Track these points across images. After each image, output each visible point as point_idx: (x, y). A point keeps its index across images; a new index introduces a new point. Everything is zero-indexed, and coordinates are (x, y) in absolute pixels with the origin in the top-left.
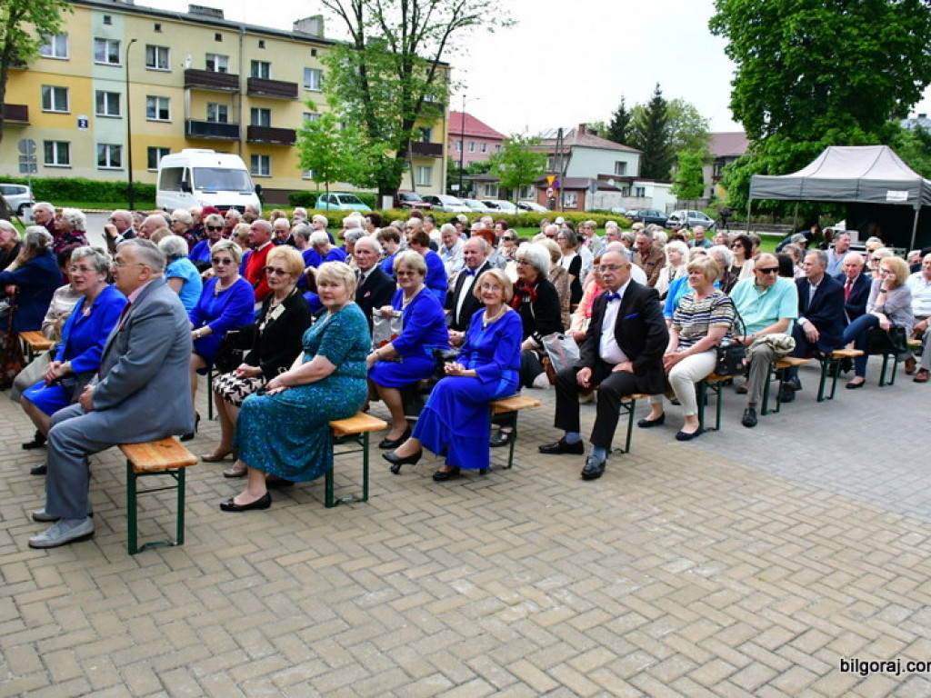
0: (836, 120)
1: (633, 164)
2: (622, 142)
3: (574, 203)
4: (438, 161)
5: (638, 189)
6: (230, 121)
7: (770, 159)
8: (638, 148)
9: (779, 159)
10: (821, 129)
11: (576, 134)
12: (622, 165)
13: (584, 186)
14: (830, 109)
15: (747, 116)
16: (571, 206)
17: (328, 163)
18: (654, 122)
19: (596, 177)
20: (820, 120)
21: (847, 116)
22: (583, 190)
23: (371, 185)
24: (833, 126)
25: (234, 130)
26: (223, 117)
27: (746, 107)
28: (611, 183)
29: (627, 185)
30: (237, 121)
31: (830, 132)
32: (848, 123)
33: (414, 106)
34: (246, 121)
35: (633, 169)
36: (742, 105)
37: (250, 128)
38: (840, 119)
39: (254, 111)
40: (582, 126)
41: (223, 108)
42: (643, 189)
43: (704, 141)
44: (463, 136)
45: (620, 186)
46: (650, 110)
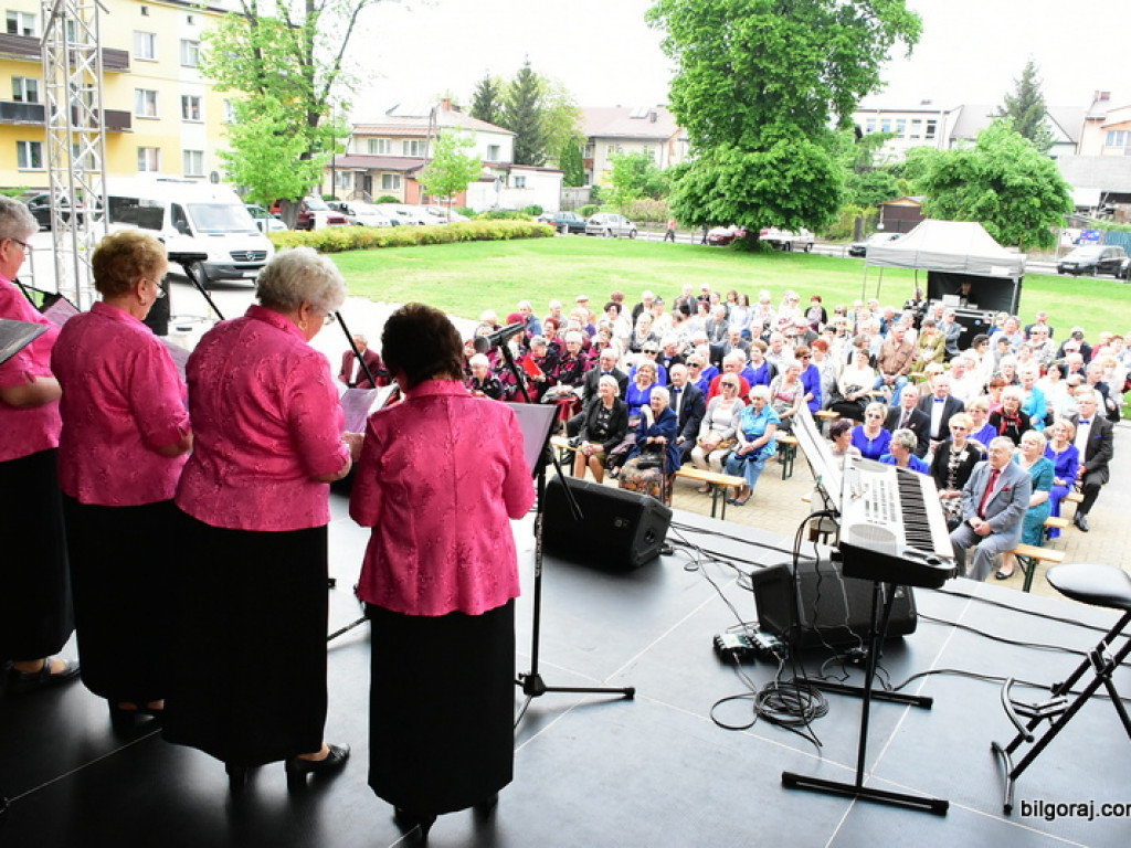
0: (784, 131)
1: (506, 144)
2: (489, 120)
5: (517, 178)
6: (42, 100)
7: (721, 169)
8: (508, 128)
9: (731, 170)
10: (770, 140)
11: (441, 110)
12: (494, 148)
14: (778, 118)
15: (695, 121)
18: (525, 98)
20: (767, 130)
21: (794, 127)
24: (782, 136)
26: (33, 95)
27: (694, 112)
28: (487, 171)
29: (504, 173)
31: (782, 143)
32: (794, 134)
35: (506, 155)
38: (787, 130)
40: (446, 100)
41: (30, 83)
42: (523, 178)
45: (497, 174)
46: (518, 83)
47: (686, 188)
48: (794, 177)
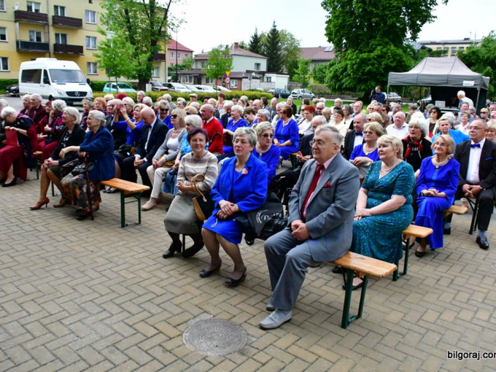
0: (381, 42)
1: (264, 65)
2: (257, 52)
3: (236, 85)
4: (163, 63)
5: (268, 78)
6: (43, 41)
7: (349, 62)
8: (265, 55)
9: (354, 62)
10: (374, 46)
11: (233, 47)
12: (258, 65)
13: (241, 77)
14: (378, 36)
15: (336, 39)
16: (234, 87)
17: (116, 66)
18: (273, 43)
19: (245, 71)
20: (373, 42)
21: (386, 40)
22: (240, 79)
23: (134, 77)
24: (380, 45)
25: (46, 46)
26: (39, 39)
27: (336, 35)
28: (254, 74)
29: (261, 76)
30: (47, 41)
31: (379, 48)
32: (387, 43)
33: (157, 32)
34: (52, 41)
35: (263, 67)
36: (333, 34)
37: (55, 45)
38: (383, 42)
39: (57, 35)
40: (236, 44)
41: (38, 34)
42: (270, 78)
43: (297, 52)
44: (177, 50)
45: (258, 76)
46: (270, 35)
47: (332, 72)
48: (385, 65)
